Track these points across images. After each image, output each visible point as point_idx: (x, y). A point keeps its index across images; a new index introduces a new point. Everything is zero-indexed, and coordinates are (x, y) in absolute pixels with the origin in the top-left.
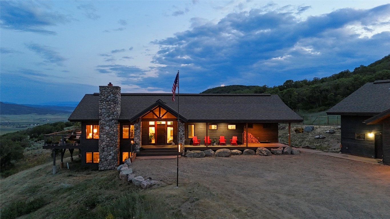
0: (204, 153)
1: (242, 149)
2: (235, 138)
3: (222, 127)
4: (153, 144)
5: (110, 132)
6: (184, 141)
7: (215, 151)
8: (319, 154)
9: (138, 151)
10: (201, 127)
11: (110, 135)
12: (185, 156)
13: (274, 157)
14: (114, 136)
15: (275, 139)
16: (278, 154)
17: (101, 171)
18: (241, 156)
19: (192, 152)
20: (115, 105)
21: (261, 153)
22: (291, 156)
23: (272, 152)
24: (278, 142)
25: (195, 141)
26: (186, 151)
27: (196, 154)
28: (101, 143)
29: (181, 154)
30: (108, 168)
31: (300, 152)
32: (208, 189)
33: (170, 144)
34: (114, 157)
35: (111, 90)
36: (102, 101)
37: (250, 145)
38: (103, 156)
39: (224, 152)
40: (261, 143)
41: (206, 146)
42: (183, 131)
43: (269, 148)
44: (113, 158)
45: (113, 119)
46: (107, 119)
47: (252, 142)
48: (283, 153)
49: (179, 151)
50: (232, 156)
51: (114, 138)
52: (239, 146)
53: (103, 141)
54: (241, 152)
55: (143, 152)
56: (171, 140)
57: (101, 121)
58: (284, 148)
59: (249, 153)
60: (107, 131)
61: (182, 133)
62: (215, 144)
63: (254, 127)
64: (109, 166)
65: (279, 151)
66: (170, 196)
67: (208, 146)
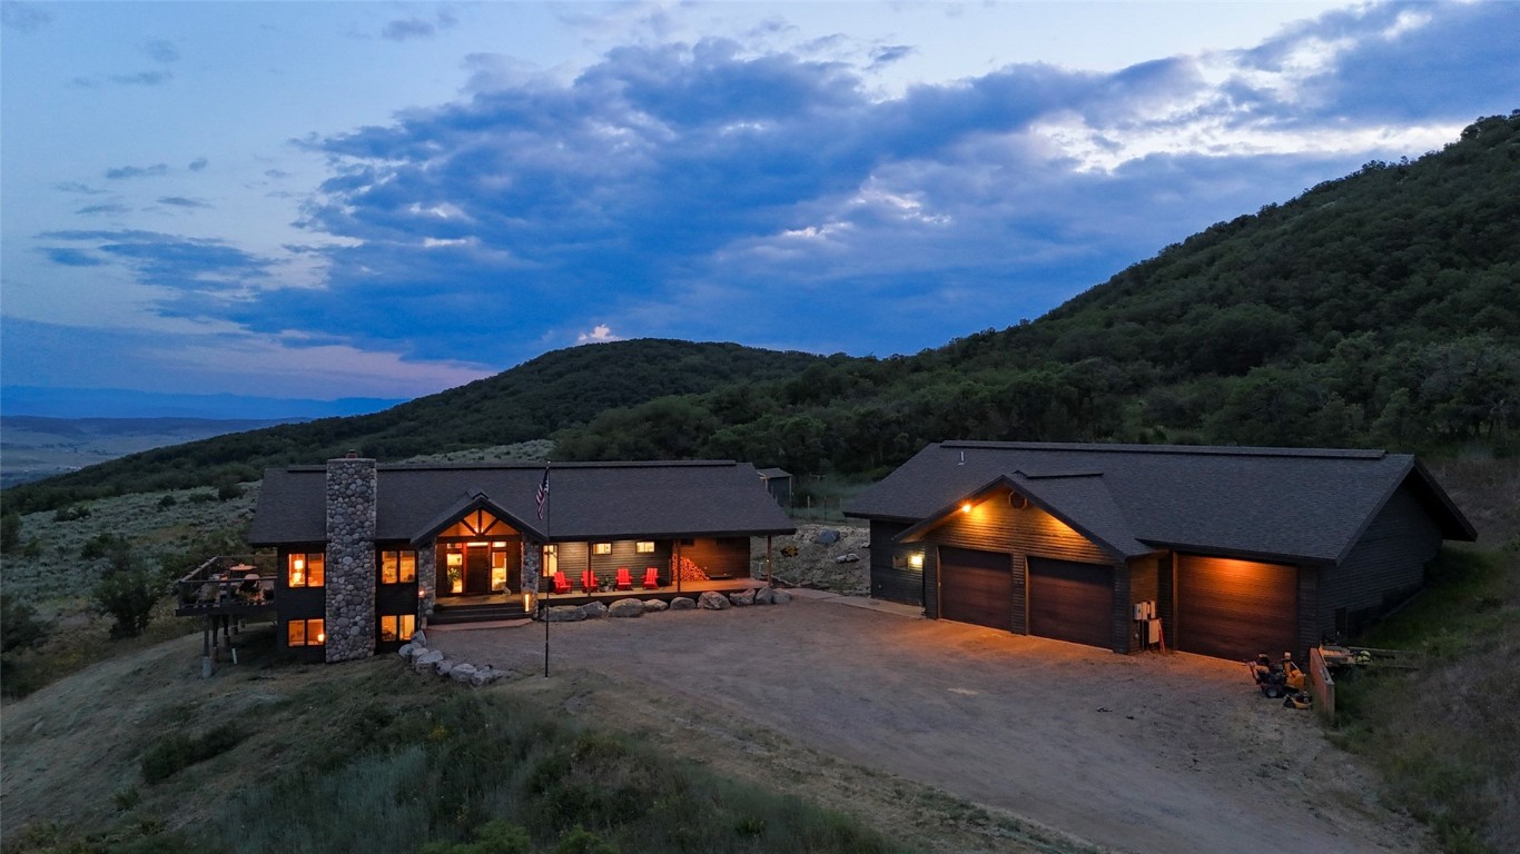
0: (584, 609)
1: (668, 598)
2: (652, 573)
3: (624, 547)
4: (458, 595)
5: (356, 571)
6: (537, 586)
7: (608, 605)
8: (829, 600)
9: (429, 612)
10: (575, 551)
11: (354, 576)
12: (539, 620)
13: (733, 611)
14: (365, 579)
15: (744, 571)
16: (743, 605)
17: (332, 663)
18: (668, 612)
19: (556, 609)
20: (366, 505)
21: (709, 603)
22: (769, 607)
23: (730, 600)
24: (748, 576)
25: (560, 582)
26: (541, 607)
27: (566, 614)
28: (332, 597)
29: (530, 616)
30: (351, 656)
31: (791, 598)
32: (606, 677)
33: (501, 592)
34: (363, 628)
35: (358, 469)
36: (334, 497)
37: (688, 587)
38: (337, 628)
39: (627, 607)
40: (712, 579)
41: (586, 595)
42: (535, 563)
43: (726, 593)
44: (363, 632)
45: (361, 539)
46: (348, 539)
47: (692, 578)
48: (755, 602)
49: (527, 610)
50: (646, 614)
51: (365, 583)
52: (661, 590)
53: (336, 592)
54: (665, 604)
55: (442, 615)
56: (500, 584)
57: (332, 544)
58: (757, 590)
59: (682, 606)
60: (346, 568)
61: (533, 568)
62: (607, 588)
63: (697, 543)
64: (351, 650)
65: (747, 597)
66: (539, 693)
67: (593, 595)
